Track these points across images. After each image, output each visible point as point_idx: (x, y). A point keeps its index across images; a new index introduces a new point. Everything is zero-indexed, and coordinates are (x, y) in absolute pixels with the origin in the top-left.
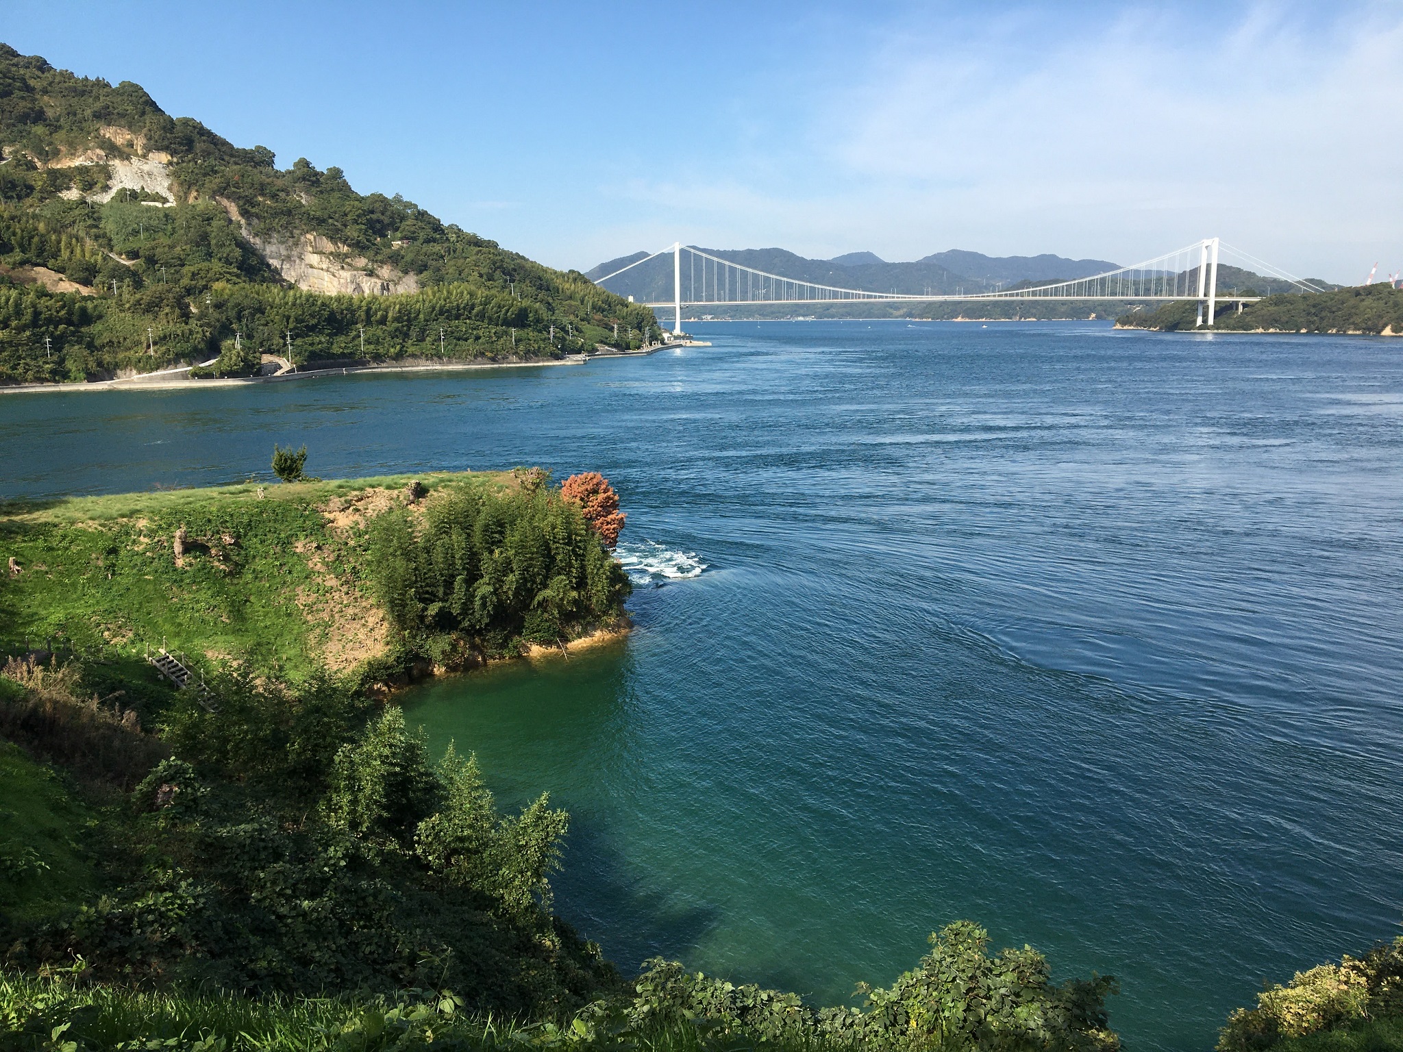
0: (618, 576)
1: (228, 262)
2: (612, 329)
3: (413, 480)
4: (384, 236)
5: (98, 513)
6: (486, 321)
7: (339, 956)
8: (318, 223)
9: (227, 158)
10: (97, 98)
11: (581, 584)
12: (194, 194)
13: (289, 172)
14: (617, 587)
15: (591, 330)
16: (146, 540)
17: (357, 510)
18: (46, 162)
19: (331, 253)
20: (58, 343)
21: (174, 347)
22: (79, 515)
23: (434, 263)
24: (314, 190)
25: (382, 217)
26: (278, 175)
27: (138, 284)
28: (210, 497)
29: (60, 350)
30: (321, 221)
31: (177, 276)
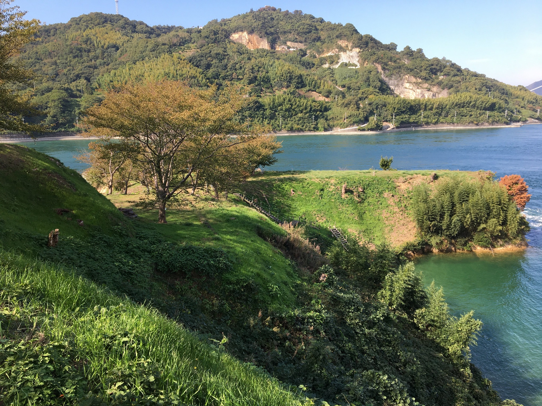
0: (523, 222)
1: (375, 88)
2: (536, 111)
3: (433, 172)
4: (436, 74)
5: (319, 177)
6: (476, 108)
7: (376, 354)
8: (410, 70)
9: (379, 48)
10: (338, 30)
11: (504, 223)
12: (367, 63)
13: (402, 52)
14: (523, 227)
15: (526, 113)
16: (333, 187)
17: (410, 183)
18: (319, 55)
19: (414, 83)
20: (317, 118)
21: (353, 119)
22: (314, 176)
23: (456, 84)
24: (411, 58)
25: (436, 67)
26: (397, 53)
27: (344, 97)
28: (356, 174)
29: (317, 120)
30: (412, 70)
31: (357, 93)
